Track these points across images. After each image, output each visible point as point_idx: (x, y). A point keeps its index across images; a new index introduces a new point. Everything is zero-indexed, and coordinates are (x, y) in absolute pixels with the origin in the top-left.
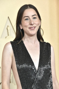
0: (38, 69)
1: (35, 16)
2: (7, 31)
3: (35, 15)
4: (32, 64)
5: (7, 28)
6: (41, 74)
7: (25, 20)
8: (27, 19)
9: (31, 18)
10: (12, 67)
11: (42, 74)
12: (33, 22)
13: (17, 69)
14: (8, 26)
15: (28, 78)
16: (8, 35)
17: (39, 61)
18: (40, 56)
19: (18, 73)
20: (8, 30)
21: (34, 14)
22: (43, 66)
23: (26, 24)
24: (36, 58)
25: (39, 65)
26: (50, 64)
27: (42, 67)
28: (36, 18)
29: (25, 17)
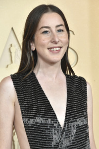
0: (64, 126)
1: (61, 28)
2: (9, 53)
3: (62, 25)
4: (53, 116)
5: (10, 49)
6: (70, 136)
7: (43, 33)
8: (46, 32)
9: (54, 30)
10: (15, 124)
11: (72, 136)
12: (58, 38)
13: (25, 127)
14: (11, 45)
15: (45, 143)
16: (12, 63)
17: (67, 111)
18: (67, 101)
19: (27, 134)
20: (11, 52)
21: (59, 24)
22: (73, 119)
23: (44, 42)
24: (59, 105)
25: (66, 119)
26: (86, 117)
27: (71, 122)
28: (63, 31)
29: (42, 27)
